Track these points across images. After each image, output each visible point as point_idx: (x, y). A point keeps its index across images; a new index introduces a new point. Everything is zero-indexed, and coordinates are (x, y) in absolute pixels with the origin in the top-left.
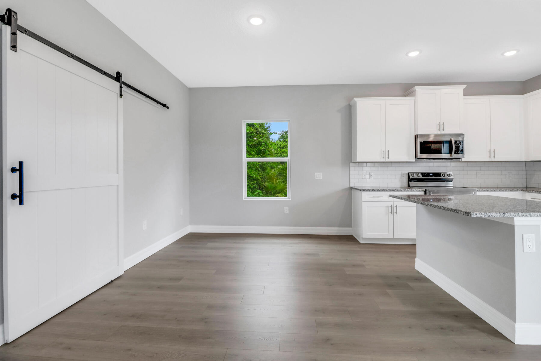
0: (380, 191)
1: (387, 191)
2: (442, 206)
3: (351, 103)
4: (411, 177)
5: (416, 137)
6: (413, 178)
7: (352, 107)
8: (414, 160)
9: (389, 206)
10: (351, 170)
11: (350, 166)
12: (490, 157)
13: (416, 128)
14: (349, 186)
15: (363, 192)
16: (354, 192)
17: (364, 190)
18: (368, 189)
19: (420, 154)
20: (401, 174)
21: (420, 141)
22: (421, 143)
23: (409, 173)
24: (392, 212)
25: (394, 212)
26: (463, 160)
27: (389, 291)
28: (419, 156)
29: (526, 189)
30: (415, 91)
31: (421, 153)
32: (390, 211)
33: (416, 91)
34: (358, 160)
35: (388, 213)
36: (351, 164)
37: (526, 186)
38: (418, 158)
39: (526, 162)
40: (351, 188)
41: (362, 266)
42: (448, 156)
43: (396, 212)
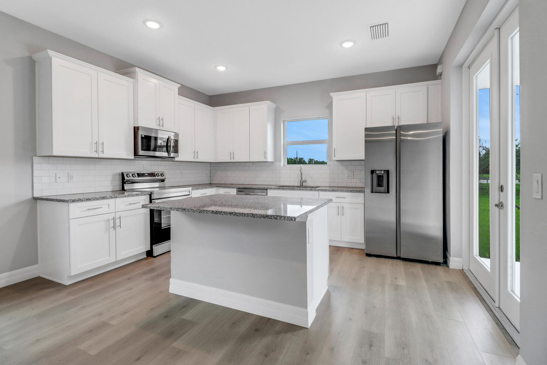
0: (98, 199)
1: (107, 198)
2: (251, 214)
3: (36, 57)
4: (126, 178)
5: (136, 130)
6: (128, 179)
7: (37, 64)
8: (133, 157)
9: (110, 219)
10: (34, 169)
11: (33, 163)
12: (194, 157)
13: (135, 119)
14: (30, 196)
15: (72, 205)
16: (40, 205)
17: (74, 201)
18: (80, 199)
19: (141, 150)
20: (112, 174)
21: (141, 135)
22: (142, 137)
23: (123, 174)
24: (114, 227)
25: (117, 225)
26: (176, 159)
27: (178, 344)
28: (141, 152)
29: (211, 185)
30: (135, 72)
31: (143, 149)
32: (112, 224)
33: (137, 73)
34: (55, 153)
35: (109, 229)
36: (35, 159)
37: (210, 183)
38: (139, 156)
39: (210, 163)
40: (36, 199)
41: (104, 325)
42: (165, 154)
43: (120, 226)
